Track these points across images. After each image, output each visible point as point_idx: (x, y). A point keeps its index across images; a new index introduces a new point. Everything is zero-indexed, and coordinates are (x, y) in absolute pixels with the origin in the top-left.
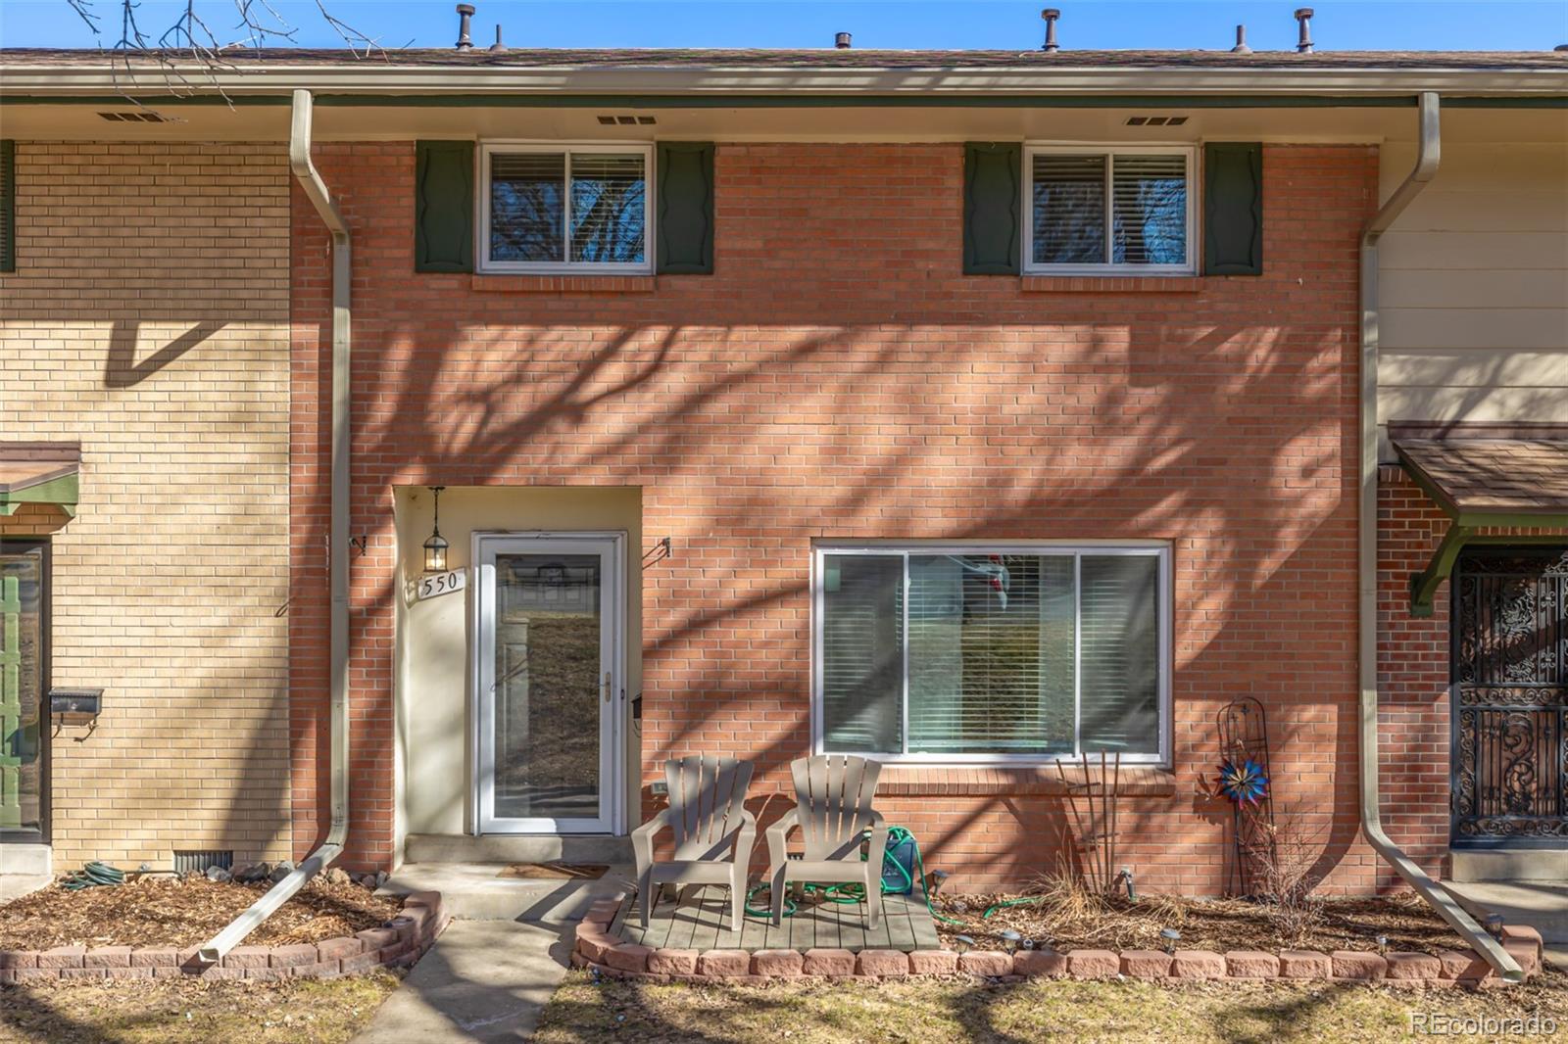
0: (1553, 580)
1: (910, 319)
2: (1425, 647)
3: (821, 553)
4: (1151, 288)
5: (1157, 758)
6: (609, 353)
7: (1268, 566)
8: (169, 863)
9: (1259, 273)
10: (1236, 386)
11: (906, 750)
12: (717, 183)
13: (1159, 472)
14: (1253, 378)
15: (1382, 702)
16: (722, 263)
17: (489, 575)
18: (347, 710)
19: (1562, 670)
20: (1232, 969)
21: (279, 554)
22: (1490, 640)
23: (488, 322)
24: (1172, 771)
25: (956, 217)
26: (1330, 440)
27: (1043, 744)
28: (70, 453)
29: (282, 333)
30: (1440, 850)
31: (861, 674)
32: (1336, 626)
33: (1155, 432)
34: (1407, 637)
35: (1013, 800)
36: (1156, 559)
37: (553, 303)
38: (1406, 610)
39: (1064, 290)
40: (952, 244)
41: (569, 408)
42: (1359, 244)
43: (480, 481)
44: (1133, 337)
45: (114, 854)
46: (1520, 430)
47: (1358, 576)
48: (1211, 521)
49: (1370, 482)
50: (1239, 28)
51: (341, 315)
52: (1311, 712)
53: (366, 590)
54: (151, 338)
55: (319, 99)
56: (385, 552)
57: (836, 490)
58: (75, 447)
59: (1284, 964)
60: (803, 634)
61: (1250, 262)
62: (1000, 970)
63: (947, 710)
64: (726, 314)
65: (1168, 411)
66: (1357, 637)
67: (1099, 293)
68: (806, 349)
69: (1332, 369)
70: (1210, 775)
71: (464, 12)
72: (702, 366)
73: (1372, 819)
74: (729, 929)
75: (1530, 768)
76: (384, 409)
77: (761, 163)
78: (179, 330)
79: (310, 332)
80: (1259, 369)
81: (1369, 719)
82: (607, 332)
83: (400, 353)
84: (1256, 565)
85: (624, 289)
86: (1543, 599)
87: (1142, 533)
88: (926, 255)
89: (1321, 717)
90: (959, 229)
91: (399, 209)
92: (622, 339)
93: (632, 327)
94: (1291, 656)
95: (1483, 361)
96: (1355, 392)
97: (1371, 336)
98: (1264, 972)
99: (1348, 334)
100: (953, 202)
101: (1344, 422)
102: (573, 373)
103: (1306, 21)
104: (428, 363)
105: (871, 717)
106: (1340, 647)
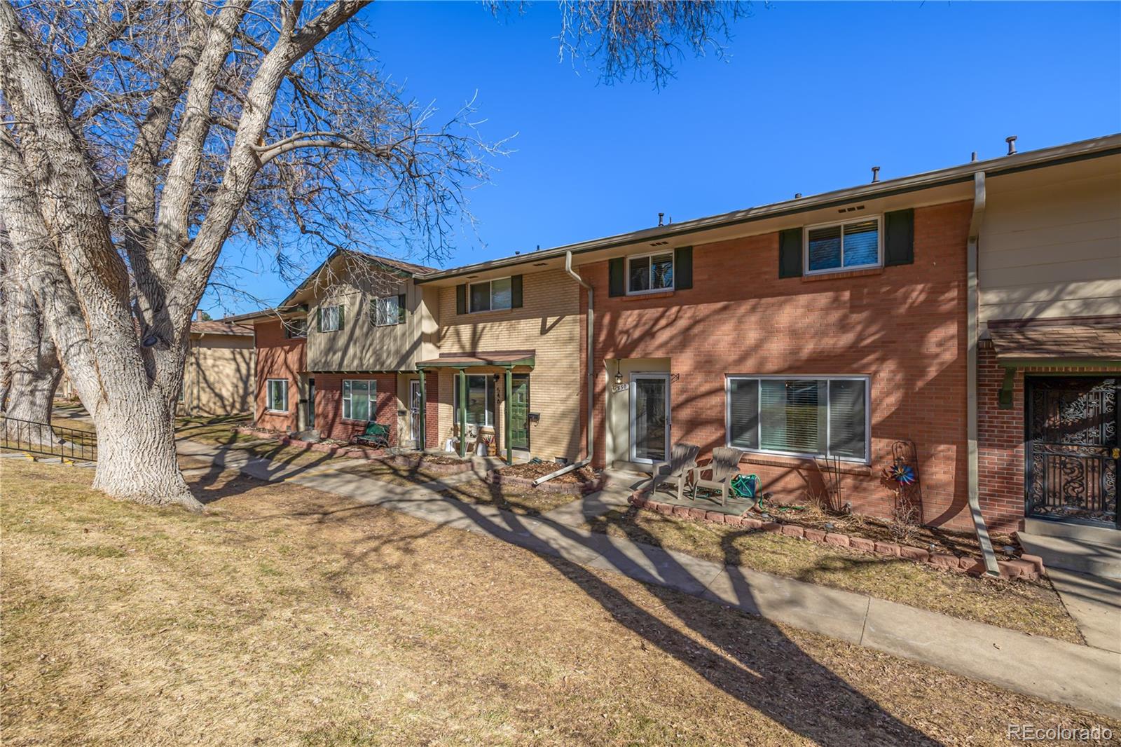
0: (1097, 394)
1: (760, 296)
2: (1008, 423)
3: (729, 379)
4: (858, 275)
5: (864, 460)
6: (662, 316)
7: (920, 384)
8: (554, 461)
9: (912, 262)
10: (902, 310)
11: (760, 448)
12: (694, 259)
13: (865, 347)
14: (911, 307)
15: (979, 445)
16: (696, 285)
17: (635, 384)
18: (593, 423)
19: (1104, 439)
20: (851, 544)
21: (578, 377)
22: (1053, 421)
23: (627, 310)
24: (871, 467)
25: (777, 258)
26: (953, 329)
27: (816, 451)
28: (533, 352)
29: (578, 317)
30: (1018, 517)
31: (745, 420)
32: (957, 411)
33: (863, 330)
34: (997, 418)
35: (800, 470)
36: (864, 381)
37: (645, 302)
38: (996, 405)
39: (819, 280)
40: (775, 269)
41: (650, 334)
42: (966, 244)
43: (627, 357)
44: (851, 295)
45: (543, 456)
46: (1074, 320)
47: (966, 390)
48: (890, 365)
49: (972, 348)
50: (973, 154)
51: (591, 311)
52: (942, 447)
53: (599, 388)
54: (550, 321)
55: (573, 253)
56: (605, 377)
57: (733, 357)
58: (534, 351)
59: (876, 546)
60: (723, 405)
61: (908, 258)
62: (756, 527)
63: (780, 433)
64: (696, 301)
65: (869, 322)
66: (966, 416)
67: (835, 279)
68: (725, 308)
69: (953, 299)
70: (888, 469)
71: (661, 215)
72: (689, 318)
73: (973, 498)
74: (677, 498)
75: (1082, 485)
76: (602, 338)
77: (709, 249)
78: (556, 318)
79: (585, 316)
80: (913, 303)
81: (972, 452)
82: (661, 310)
83: (607, 320)
84: (915, 384)
85: (665, 296)
86: (1090, 403)
87: (857, 371)
88: (765, 273)
89: (946, 450)
90: (777, 262)
91: (604, 279)
92: (665, 312)
93: (668, 308)
94: (931, 423)
95: (1051, 288)
96: (964, 308)
97: (973, 282)
98: (866, 548)
99: (961, 284)
100: (775, 253)
101: (959, 323)
102: (651, 323)
103: (1013, 142)
104: (614, 323)
105: (747, 436)
106: (957, 420)
